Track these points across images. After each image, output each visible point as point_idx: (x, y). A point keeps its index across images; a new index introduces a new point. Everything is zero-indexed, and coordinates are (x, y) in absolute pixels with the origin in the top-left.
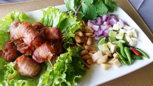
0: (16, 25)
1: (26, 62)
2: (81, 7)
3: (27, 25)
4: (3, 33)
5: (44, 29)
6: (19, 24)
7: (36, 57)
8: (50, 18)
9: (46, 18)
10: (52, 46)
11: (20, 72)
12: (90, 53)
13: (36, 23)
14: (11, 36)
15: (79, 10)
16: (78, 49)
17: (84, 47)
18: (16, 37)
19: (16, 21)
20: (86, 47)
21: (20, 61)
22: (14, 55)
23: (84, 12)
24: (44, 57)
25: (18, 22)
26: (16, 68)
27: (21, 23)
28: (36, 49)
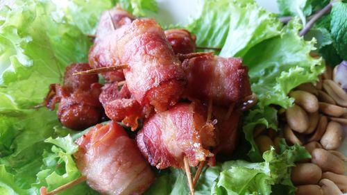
0: (118, 22)
1: (113, 152)
2: (328, 13)
3: (151, 29)
4: (76, 34)
5: (197, 55)
6: (128, 20)
7: (149, 144)
8: (219, 23)
9: (207, 22)
10: (210, 125)
11: (85, 177)
12: (326, 181)
13: (177, 30)
14: (92, 50)
15: (318, 22)
16: (293, 154)
17: (311, 153)
18: (107, 59)
19: (120, 9)
20: (318, 154)
21: (97, 144)
22: (86, 111)
23: (333, 30)
24: (173, 150)
25: (124, 13)
26: (79, 158)
27: (132, 20)
28: (157, 117)
